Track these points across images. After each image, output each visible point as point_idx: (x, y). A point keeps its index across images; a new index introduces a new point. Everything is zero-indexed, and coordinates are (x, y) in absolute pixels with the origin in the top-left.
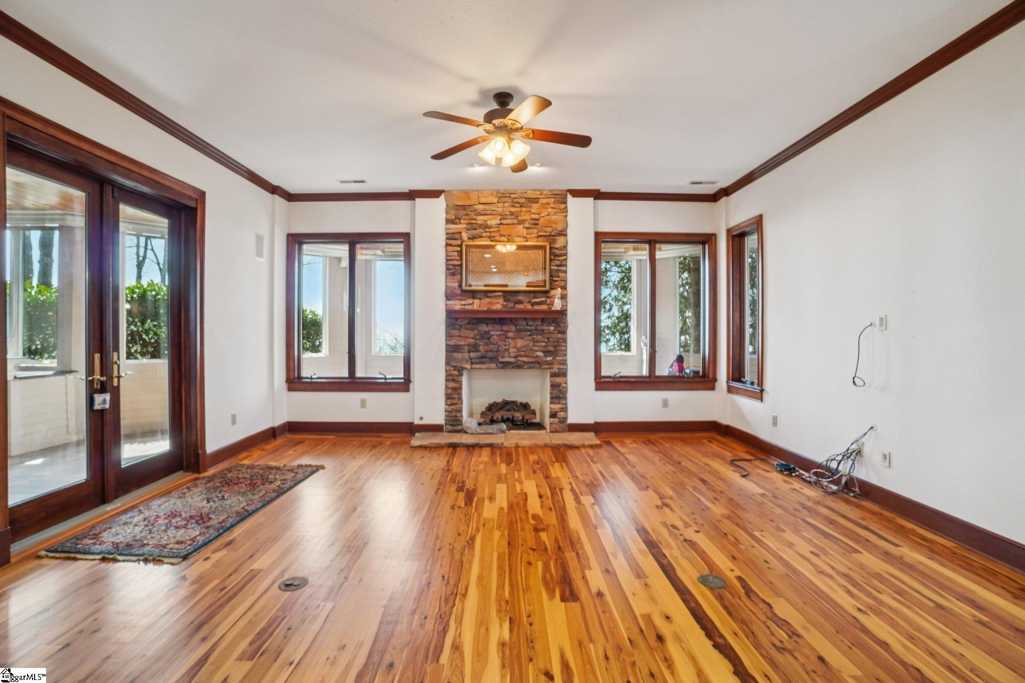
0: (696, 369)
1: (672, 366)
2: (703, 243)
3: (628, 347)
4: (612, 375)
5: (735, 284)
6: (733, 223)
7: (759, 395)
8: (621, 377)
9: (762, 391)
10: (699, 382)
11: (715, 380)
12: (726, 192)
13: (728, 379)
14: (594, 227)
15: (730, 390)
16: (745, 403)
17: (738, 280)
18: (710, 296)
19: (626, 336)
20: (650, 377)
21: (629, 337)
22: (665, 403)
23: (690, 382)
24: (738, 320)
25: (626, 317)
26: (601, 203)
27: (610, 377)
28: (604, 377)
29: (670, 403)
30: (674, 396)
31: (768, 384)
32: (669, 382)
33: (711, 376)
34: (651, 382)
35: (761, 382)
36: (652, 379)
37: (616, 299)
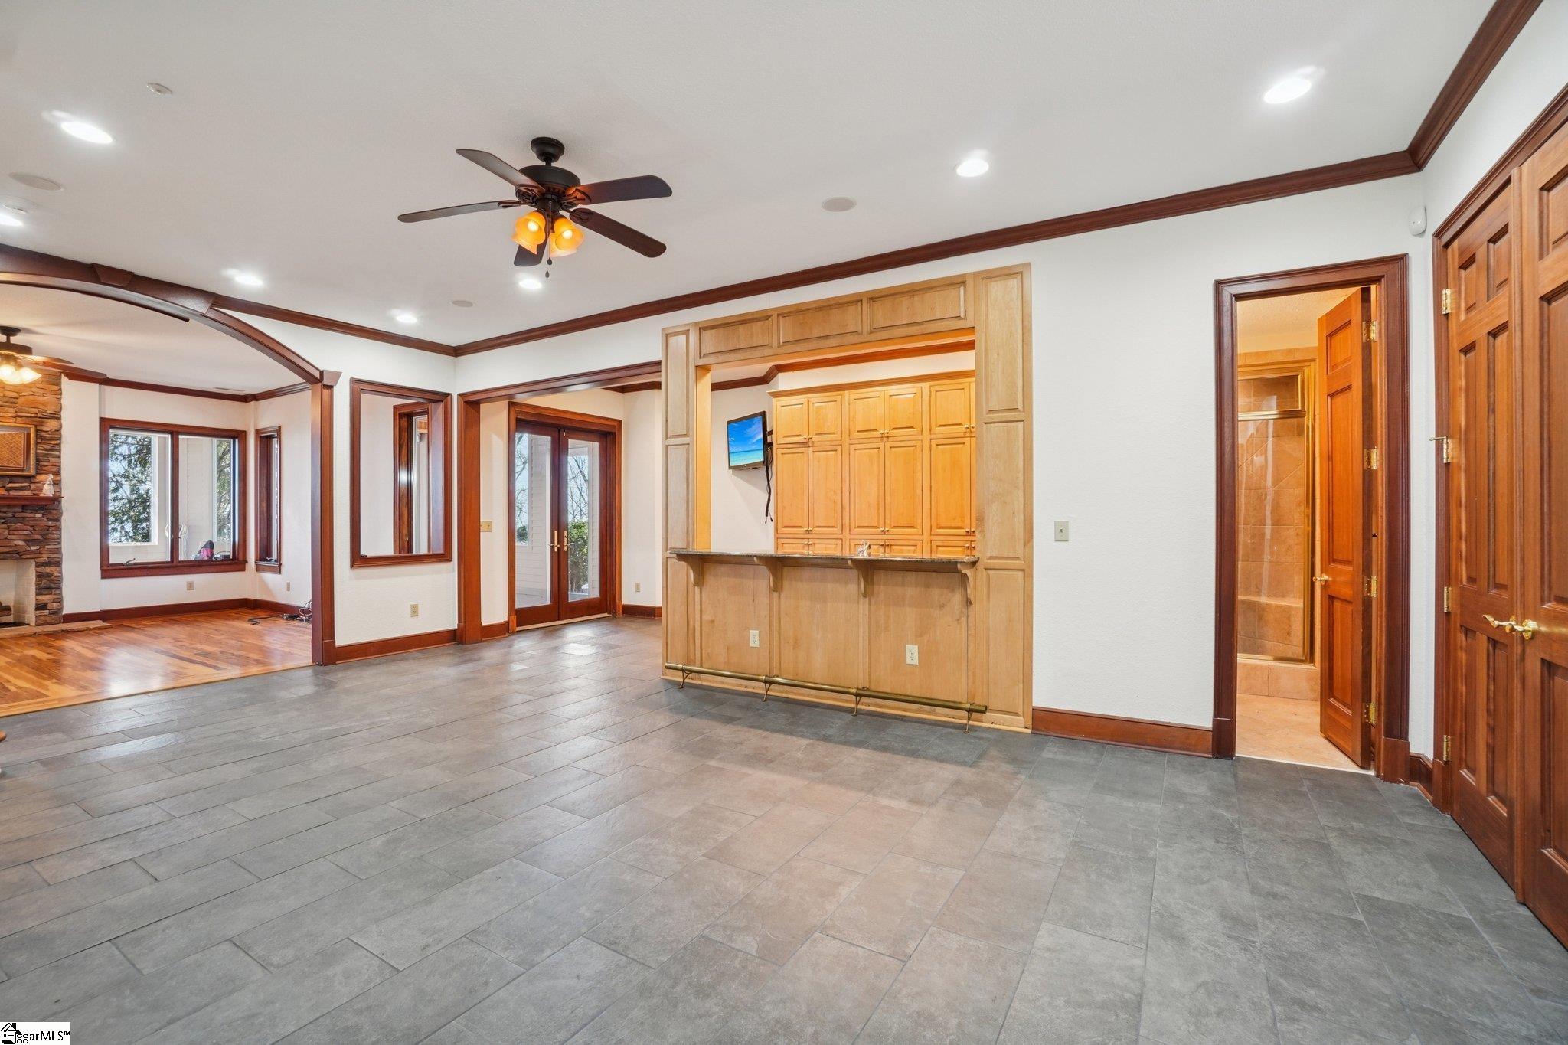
0: (227, 554)
1: (200, 552)
2: (234, 438)
3: (146, 537)
4: (124, 562)
5: (262, 478)
6: (261, 426)
7: (278, 569)
8: (135, 564)
9: (280, 565)
10: (230, 564)
11: (245, 562)
12: (255, 397)
13: (256, 560)
14: (99, 414)
15: (258, 569)
16: (269, 577)
17: (265, 475)
18: (239, 488)
19: (144, 525)
20: (172, 562)
21: (148, 527)
22: (190, 586)
23: (219, 565)
24: (265, 509)
25: (145, 501)
26: (109, 390)
27: (122, 564)
28: (112, 565)
29: (195, 586)
30: (198, 579)
31: (284, 561)
32: (194, 566)
33: (241, 559)
34: (173, 566)
35: (279, 560)
36: (174, 564)
37: (126, 476)
